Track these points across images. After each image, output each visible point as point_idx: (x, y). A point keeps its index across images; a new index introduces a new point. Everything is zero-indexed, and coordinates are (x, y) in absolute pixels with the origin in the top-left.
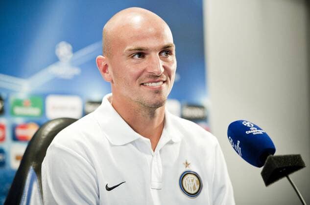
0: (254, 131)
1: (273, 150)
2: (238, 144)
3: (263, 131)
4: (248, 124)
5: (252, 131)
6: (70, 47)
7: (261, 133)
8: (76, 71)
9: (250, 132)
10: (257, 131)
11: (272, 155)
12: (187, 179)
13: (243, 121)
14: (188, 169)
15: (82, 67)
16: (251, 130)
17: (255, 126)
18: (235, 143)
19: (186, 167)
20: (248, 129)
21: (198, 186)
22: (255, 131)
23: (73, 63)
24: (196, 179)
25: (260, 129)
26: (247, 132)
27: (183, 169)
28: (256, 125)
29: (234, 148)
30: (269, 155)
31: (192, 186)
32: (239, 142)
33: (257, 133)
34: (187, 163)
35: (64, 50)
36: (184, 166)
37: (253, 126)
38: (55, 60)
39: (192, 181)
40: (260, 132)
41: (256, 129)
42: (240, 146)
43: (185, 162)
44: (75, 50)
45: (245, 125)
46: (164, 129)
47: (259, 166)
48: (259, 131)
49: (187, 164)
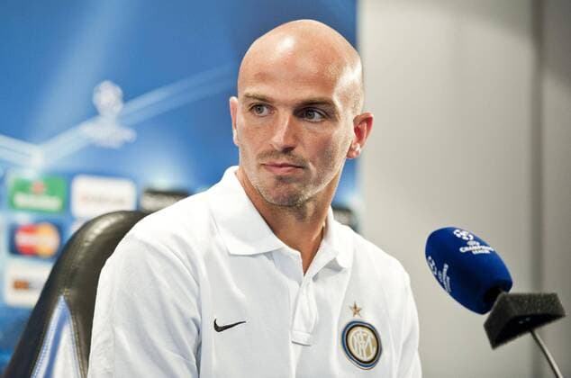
0: (474, 248)
1: (508, 284)
2: (445, 270)
3: (490, 248)
4: (463, 235)
5: (470, 249)
6: (119, 91)
7: (487, 252)
8: (128, 135)
9: (467, 249)
10: (479, 247)
11: (505, 293)
12: (355, 334)
13: (454, 229)
14: (357, 318)
15: (137, 127)
16: (468, 246)
17: (476, 239)
18: (439, 267)
19: (355, 314)
20: (465, 243)
21: (375, 349)
22: (476, 249)
23: (123, 120)
24: (371, 335)
25: (486, 245)
26: (461, 250)
27: (350, 318)
28: (479, 236)
29: (437, 277)
30: (499, 292)
31: (364, 348)
32: (446, 266)
33: (480, 252)
34: (355, 307)
35: (108, 96)
36: (351, 312)
37: (472, 238)
38: (92, 113)
39: (365, 338)
40: (486, 250)
41: (478, 244)
42: (448, 274)
43: (353, 306)
44: (127, 98)
45: (458, 236)
46: (323, 241)
47: (482, 312)
48: (483, 247)
49: (356, 310)
